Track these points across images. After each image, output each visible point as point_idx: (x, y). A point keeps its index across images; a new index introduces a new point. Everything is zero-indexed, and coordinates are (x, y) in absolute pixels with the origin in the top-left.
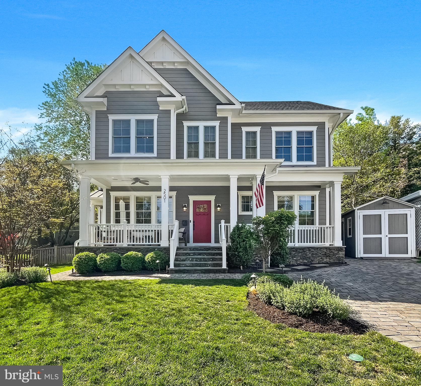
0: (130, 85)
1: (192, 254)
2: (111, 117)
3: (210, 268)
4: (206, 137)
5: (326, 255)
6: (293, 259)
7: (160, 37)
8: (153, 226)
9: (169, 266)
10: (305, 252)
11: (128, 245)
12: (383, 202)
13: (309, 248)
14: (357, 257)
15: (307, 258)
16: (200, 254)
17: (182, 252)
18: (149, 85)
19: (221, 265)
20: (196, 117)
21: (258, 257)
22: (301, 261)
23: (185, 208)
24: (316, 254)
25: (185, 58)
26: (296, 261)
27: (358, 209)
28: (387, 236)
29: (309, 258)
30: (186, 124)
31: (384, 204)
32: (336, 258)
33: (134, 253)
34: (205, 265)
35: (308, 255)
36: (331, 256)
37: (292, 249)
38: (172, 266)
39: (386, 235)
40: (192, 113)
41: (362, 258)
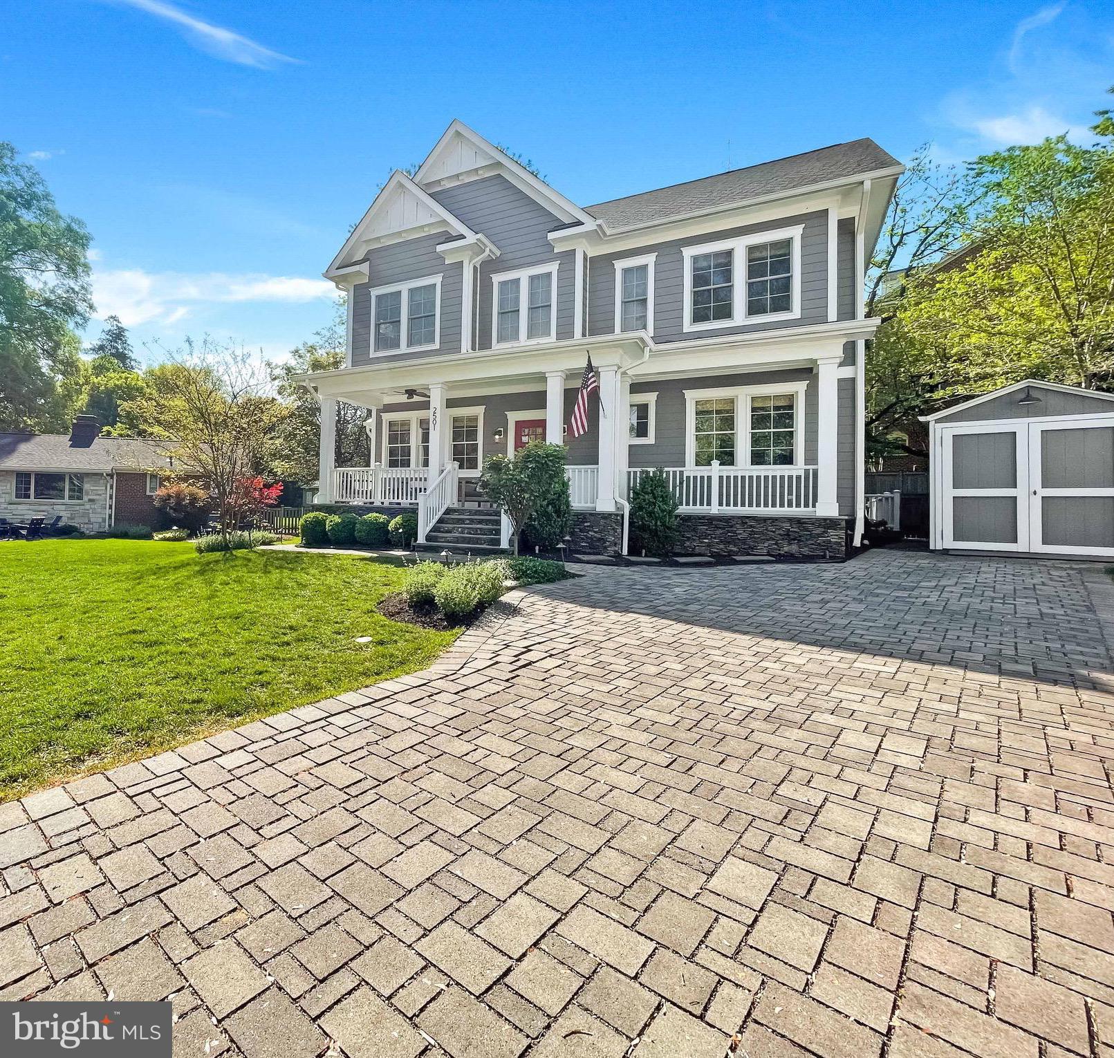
0: (400, 233)
1: (468, 522)
2: (375, 292)
3: (484, 546)
4: (532, 296)
5: (788, 536)
6: (702, 543)
7: (451, 132)
8: (412, 472)
9: (416, 540)
10: (731, 527)
11: (390, 503)
12: (1023, 396)
13: (744, 520)
14: (932, 547)
15: (737, 541)
16: (480, 522)
17: (457, 517)
18: (428, 225)
19: (498, 542)
20: (516, 262)
21: (595, 532)
22: (722, 546)
23: (497, 437)
24: (762, 533)
25: (493, 157)
26: (709, 545)
27: (937, 421)
28: (1035, 493)
29: (744, 541)
30: (497, 279)
31: (1025, 403)
32: (819, 544)
33: (375, 514)
34: (477, 541)
35: (741, 534)
36: (803, 539)
37: (700, 519)
38: (421, 539)
39: (1032, 490)
40: (510, 256)
41: (946, 552)
